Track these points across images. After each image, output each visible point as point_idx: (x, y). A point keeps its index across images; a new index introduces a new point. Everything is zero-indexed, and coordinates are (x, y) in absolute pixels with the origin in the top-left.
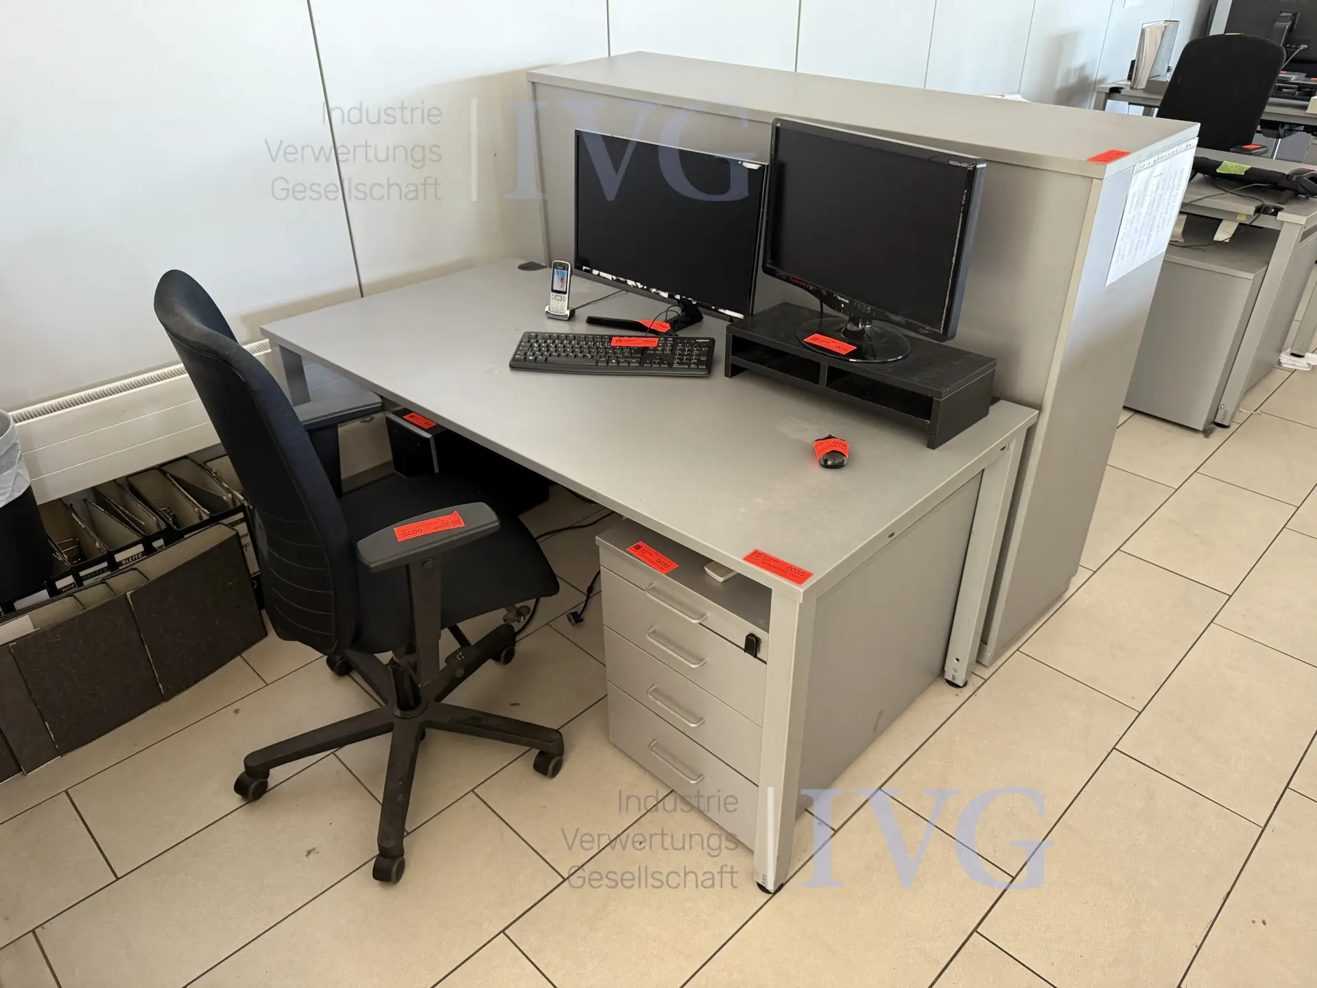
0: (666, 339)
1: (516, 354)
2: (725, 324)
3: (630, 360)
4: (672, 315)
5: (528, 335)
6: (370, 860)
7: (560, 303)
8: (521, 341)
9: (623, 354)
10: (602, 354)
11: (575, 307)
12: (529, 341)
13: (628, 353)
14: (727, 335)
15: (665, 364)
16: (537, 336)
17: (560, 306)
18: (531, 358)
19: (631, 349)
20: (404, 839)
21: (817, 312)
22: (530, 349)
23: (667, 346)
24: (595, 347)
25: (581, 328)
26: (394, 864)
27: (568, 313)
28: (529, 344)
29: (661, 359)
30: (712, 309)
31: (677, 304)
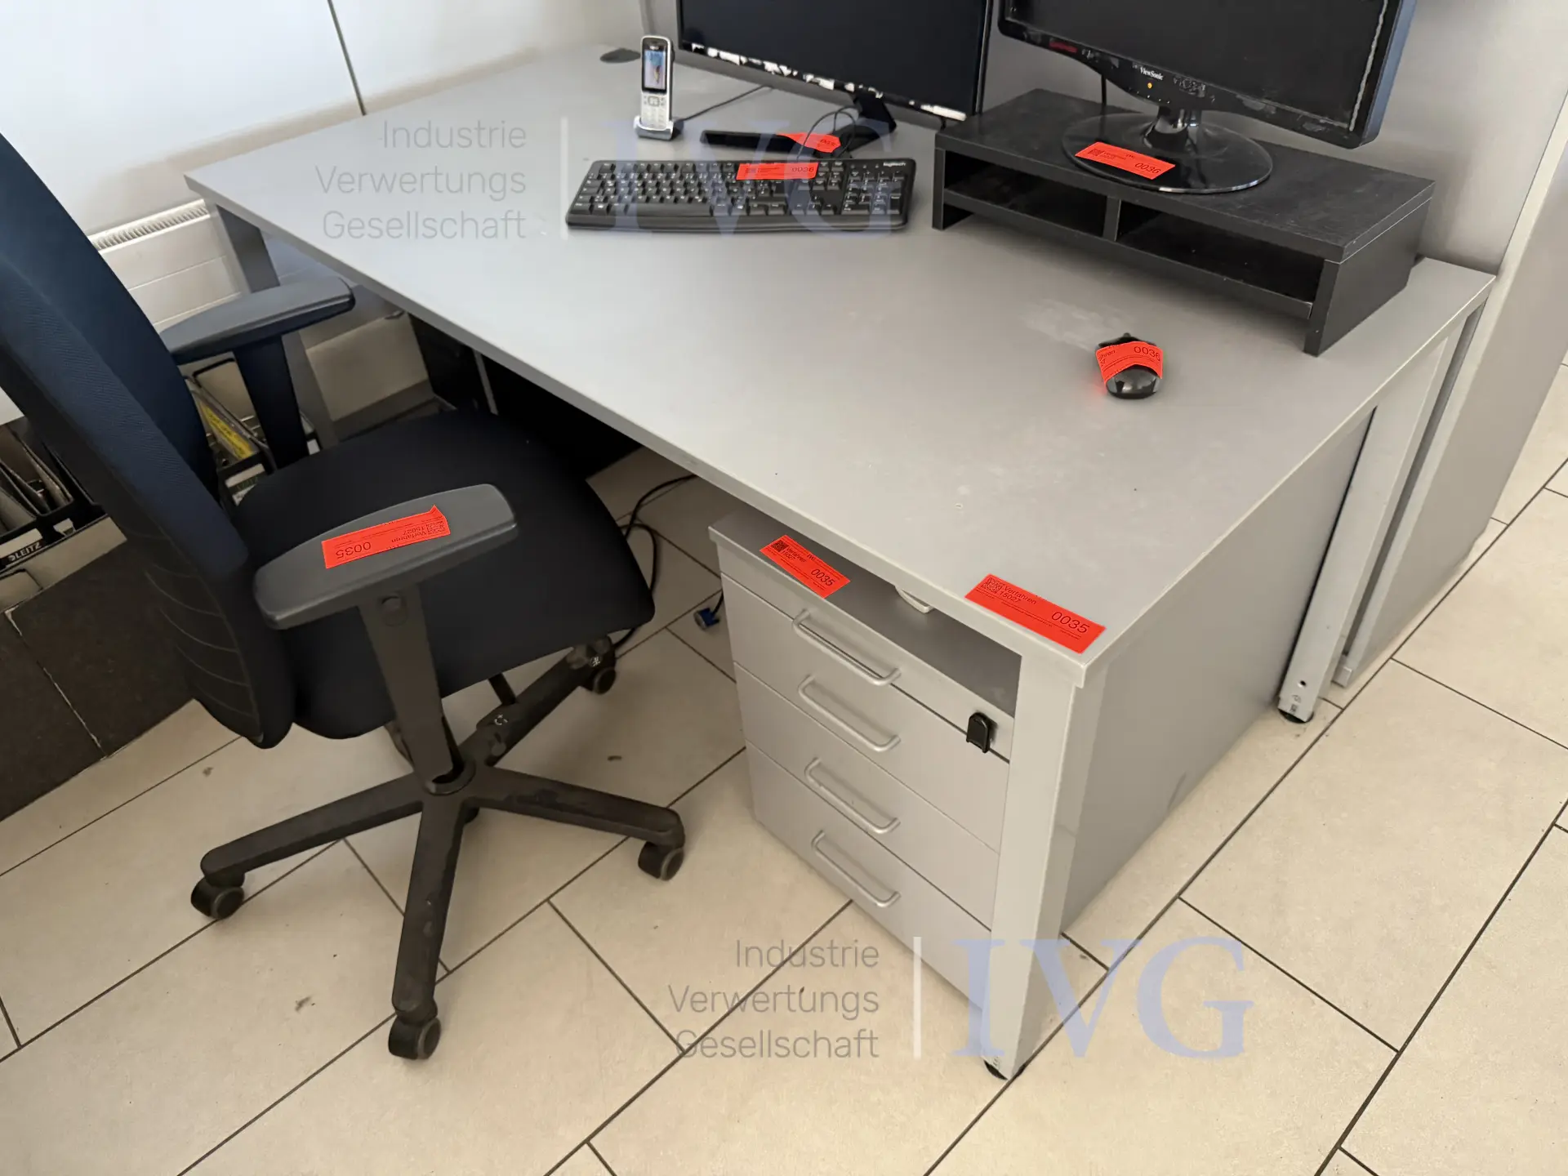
0: (830, 165)
1: (576, 200)
2: (931, 135)
3: (769, 204)
4: (844, 121)
5: (599, 167)
6: (383, 1023)
7: (657, 108)
8: (587, 178)
9: (757, 193)
10: (721, 196)
11: (685, 116)
12: (599, 177)
13: (766, 190)
14: (936, 151)
15: (828, 209)
16: (613, 167)
17: (657, 114)
18: (601, 206)
19: (770, 184)
20: (438, 988)
21: (1094, 103)
22: (601, 191)
23: (833, 176)
24: (710, 183)
25: (693, 150)
26: (420, 1033)
27: (670, 126)
28: (599, 183)
29: (822, 200)
30: (911, 107)
31: (852, 103)
